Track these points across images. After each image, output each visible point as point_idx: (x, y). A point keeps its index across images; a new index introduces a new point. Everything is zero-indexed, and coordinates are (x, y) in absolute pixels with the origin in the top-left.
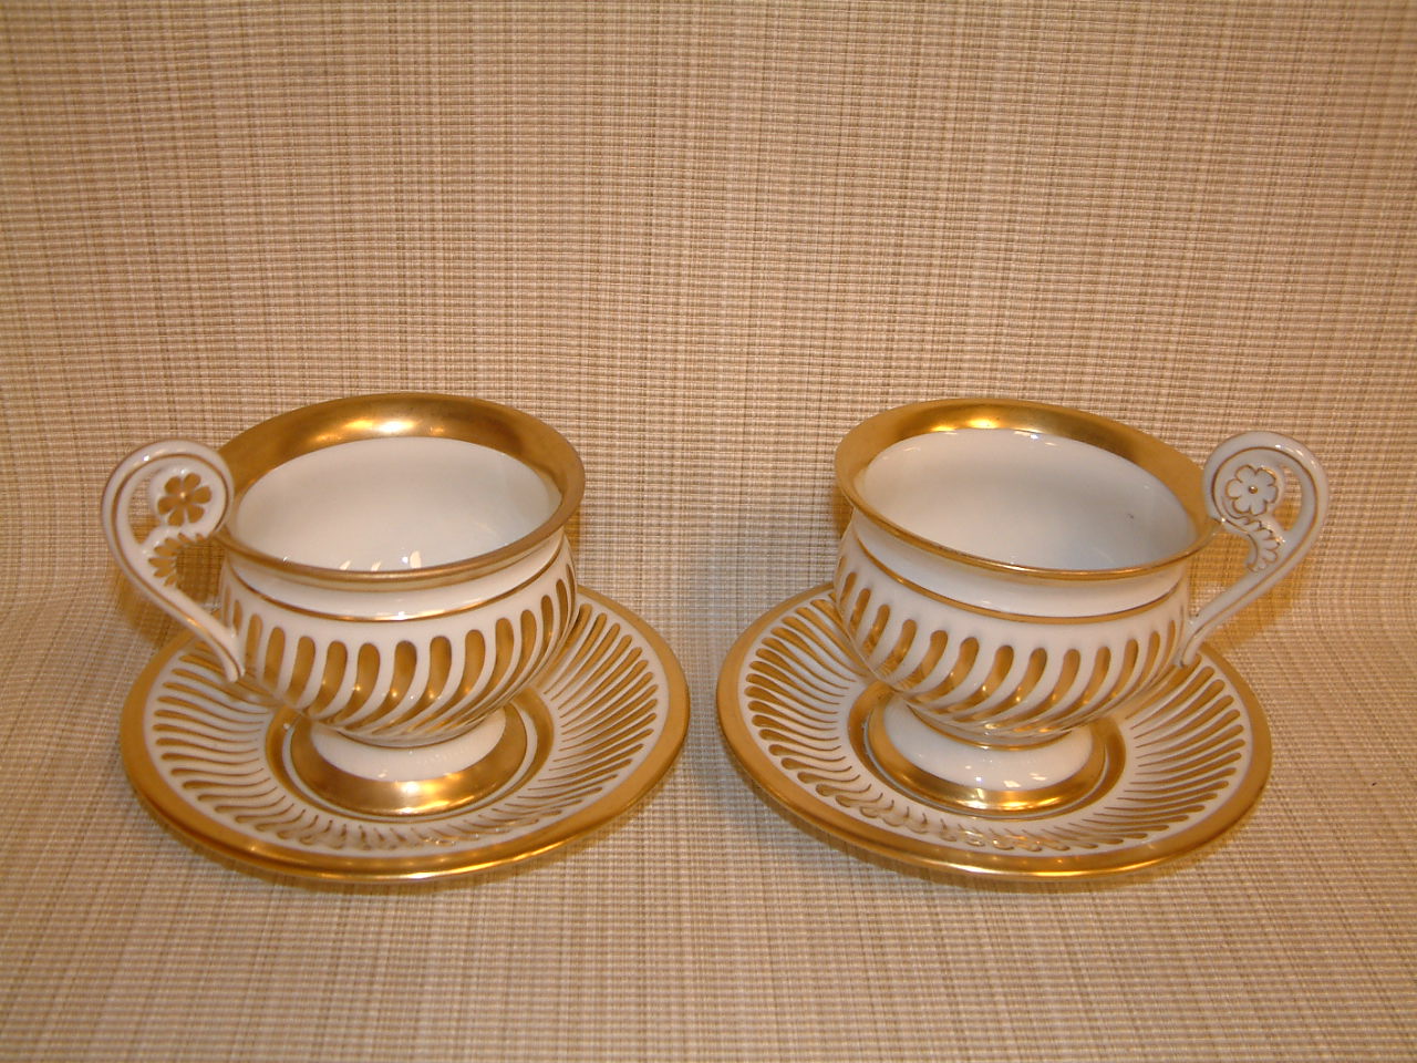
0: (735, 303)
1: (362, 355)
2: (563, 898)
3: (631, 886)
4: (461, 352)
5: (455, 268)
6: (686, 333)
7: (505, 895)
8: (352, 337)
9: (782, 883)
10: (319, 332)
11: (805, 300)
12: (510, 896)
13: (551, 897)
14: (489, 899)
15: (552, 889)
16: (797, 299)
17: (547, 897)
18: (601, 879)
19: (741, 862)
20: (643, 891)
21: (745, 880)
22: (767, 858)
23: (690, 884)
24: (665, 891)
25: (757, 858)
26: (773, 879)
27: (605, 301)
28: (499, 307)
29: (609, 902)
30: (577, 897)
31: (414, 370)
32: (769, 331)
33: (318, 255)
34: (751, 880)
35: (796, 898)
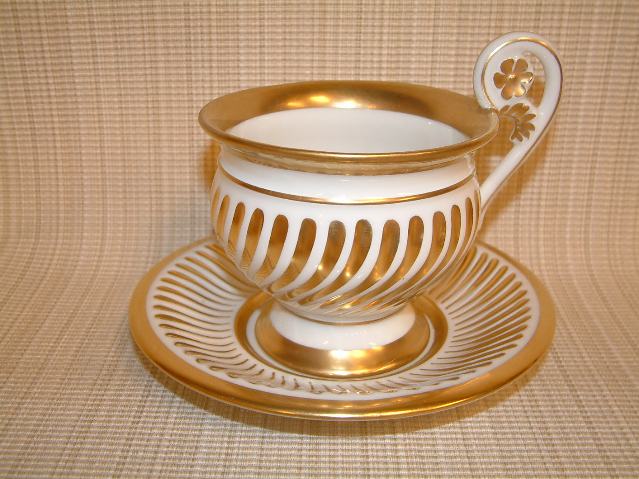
0: (422, 38)
1: (161, 85)
2: (300, 468)
3: (358, 459)
4: (229, 81)
5: (224, 19)
6: (388, 61)
7: (251, 466)
8: (154, 72)
9: (483, 457)
10: (130, 69)
11: (473, 35)
12: (256, 467)
13: (290, 468)
14: (238, 470)
15: (291, 461)
16: (467, 34)
17: (286, 468)
18: (332, 453)
19: (447, 439)
20: (368, 463)
21: (452, 454)
22: (468, 436)
23: (407, 457)
24: (386, 463)
25: (460, 436)
26: (476, 453)
27: (330, 40)
28: (255, 47)
29: (340, 472)
30: (312, 468)
31: (197, 95)
32: (446, 58)
33: (130, 11)
34: (457, 454)
35: (497, 469)
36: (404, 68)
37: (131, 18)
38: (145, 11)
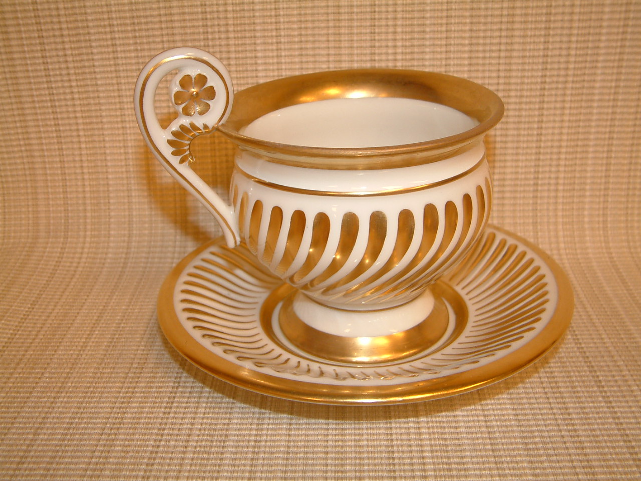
0: (436, 29)
2: (327, 453)
3: (383, 443)
4: (247, 77)
5: (241, 17)
6: (402, 53)
7: (279, 452)
9: (505, 438)
11: (485, 24)
12: (284, 453)
13: (317, 453)
14: (267, 456)
15: (317, 446)
16: (479, 23)
17: (313, 453)
18: (357, 437)
19: (469, 421)
20: (392, 446)
21: (474, 436)
22: (490, 418)
23: (430, 440)
24: (410, 446)
25: (482, 418)
26: (497, 435)
27: (345, 34)
28: (272, 44)
29: (365, 455)
30: (338, 452)
32: (460, 48)
33: (148, 13)
34: (479, 435)
35: (518, 449)
36: (418, 59)
37: (149, 19)
38: (163, 12)
